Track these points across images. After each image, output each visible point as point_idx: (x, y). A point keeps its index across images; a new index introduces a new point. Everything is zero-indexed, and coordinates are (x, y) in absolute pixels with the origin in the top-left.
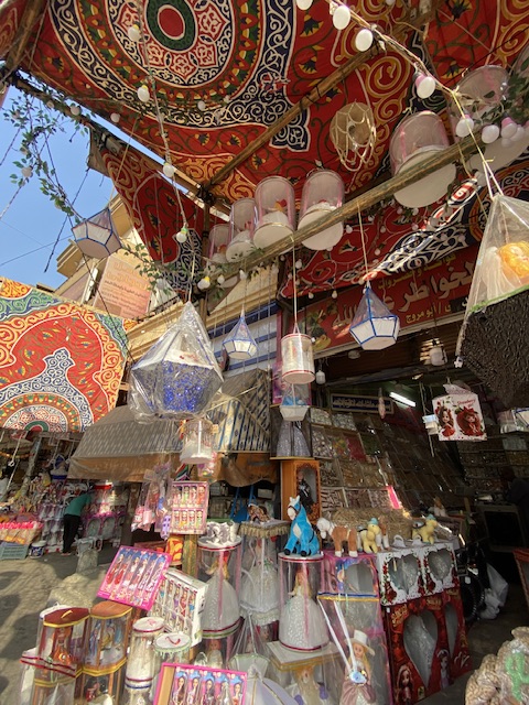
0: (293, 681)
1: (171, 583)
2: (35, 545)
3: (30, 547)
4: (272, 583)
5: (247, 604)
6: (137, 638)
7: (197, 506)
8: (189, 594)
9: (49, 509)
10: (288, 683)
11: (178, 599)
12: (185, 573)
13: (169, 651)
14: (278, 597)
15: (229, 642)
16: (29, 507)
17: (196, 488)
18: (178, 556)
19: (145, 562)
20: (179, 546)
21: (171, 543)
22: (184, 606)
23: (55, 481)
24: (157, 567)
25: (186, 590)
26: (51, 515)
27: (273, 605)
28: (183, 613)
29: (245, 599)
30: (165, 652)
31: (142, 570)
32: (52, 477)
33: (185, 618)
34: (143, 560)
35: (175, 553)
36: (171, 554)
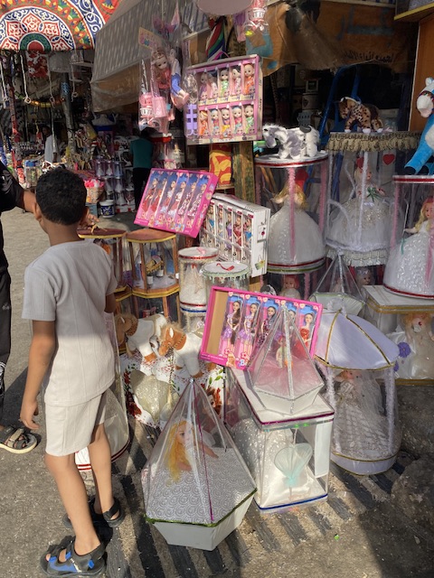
0: (398, 327)
1: (220, 209)
2: (103, 204)
3: (98, 206)
4: (379, 219)
5: (337, 243)
6: (186, 265)
7: (242, 97)
8: (243, 221)
9: (105, 167)
10: (393, 329)
11: (231, 227)
12: (240, 199)
13: (220, 276)
14: (387, 236)
15: (307, 279)
16: (82, 164)
17: (239, 69)
18: (227, 177)
19: (183, 186)
20: (226, 163)
21: (215, 160)
22: (238, 234)
23: (101, 133)
24: (198, 190)
25: (238, 215)
26: (110, 172)
27: (377, 245)
28: (239, 242)
29: (335, 237)
30: (214, 276)
31: (180, 195)
32: (96, 129)
33: (242, 247)
34: (179, 183)
35: (222, 173)
36: (217, 174)
